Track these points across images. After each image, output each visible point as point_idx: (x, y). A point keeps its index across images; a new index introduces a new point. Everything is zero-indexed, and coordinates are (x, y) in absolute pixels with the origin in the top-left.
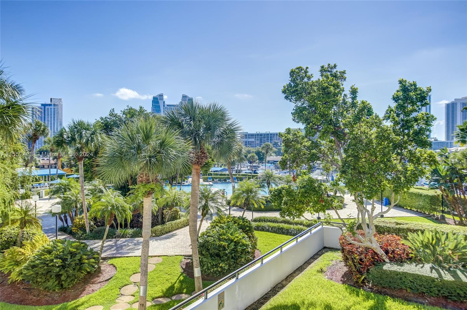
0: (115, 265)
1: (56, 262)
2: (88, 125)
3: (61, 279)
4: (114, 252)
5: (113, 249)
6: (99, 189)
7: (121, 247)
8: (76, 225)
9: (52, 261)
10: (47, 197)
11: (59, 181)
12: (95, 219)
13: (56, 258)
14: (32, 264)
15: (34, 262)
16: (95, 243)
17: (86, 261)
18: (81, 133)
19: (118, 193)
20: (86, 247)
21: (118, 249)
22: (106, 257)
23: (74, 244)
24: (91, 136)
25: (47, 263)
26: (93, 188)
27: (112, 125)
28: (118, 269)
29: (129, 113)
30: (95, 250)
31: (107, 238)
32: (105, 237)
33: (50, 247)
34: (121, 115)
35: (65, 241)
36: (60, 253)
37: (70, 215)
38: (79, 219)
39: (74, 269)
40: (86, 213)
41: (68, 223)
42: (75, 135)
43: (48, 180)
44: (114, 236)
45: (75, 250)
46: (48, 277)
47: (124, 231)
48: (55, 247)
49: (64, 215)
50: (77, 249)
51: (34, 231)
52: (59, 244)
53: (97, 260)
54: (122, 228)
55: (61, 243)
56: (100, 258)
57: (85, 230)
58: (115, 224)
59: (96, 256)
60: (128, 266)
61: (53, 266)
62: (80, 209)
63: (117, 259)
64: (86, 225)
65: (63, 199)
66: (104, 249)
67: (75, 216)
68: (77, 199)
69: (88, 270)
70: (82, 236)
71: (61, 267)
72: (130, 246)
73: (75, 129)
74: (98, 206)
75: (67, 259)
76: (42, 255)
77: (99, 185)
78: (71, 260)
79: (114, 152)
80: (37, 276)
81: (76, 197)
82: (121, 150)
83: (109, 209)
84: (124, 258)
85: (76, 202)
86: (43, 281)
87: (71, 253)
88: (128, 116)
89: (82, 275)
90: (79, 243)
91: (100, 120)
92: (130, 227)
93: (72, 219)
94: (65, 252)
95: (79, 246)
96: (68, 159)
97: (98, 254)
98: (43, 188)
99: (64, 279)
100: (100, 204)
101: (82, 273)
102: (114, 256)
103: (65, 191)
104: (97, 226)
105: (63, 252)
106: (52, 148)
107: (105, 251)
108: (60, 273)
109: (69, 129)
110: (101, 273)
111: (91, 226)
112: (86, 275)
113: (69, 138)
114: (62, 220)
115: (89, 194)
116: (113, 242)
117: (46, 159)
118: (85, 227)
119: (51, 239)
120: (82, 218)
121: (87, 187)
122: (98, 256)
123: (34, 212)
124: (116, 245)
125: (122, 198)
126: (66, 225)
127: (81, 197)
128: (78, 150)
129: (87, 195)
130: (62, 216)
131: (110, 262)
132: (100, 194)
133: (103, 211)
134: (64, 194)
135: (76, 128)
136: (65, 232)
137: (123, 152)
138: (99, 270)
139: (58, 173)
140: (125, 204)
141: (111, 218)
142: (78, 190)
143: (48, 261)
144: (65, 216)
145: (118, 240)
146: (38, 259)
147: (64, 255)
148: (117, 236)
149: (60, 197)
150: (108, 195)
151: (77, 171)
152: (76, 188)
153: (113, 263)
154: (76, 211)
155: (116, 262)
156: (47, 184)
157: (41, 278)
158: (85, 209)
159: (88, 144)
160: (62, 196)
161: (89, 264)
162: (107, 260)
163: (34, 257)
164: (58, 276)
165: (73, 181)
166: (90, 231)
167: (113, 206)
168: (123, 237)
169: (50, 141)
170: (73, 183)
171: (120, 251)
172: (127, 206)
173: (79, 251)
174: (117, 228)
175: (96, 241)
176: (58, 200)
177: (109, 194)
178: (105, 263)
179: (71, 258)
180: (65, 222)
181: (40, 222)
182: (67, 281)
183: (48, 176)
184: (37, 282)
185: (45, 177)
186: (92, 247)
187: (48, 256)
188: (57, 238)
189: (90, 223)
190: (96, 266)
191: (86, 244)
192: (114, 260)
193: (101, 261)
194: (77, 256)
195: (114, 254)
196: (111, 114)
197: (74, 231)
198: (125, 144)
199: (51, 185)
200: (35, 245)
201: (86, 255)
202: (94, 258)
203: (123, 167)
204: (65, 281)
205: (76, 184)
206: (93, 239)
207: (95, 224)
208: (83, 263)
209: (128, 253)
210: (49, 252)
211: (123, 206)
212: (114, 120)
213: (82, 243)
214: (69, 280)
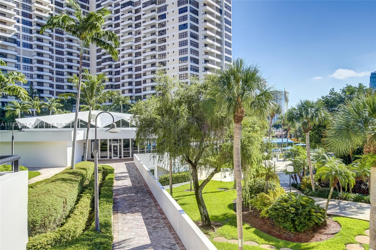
0: (340, 222)
1: (291, 210)
2: (313, 103)
3: (295, 224)
4: (338, 211)
5: (336, 208)
6: (322, 156)
7: (345, 208)
8: (304, 183)
9: (288, 208)
10: (282, 159)
11: (290, 148)
12: (320, 180)
13: (291, 206)
14: (275, 207)
15: (276, 206)
16: (320, 201)
17: (314, 214)
18: (307, 110)
19: (340, 160)
20: (314, 202)
21: (341, 209)
22: (331, 214)
23: (304, 198)
24: (315, 112)
25: (285, 208)
26: (317, 154)
27: (332, 102)
28: (342, 226)
29: (349, 90)
30: (321, 206)
31: (331, 198)
32: (330, 197)
33: (286, 197)
34: (340, 93)
35: (297, 195)
36: (294, 203)
37: (299, 175)
38: (306, 179)
39: (305, 218)
40: (312, 175)
41: (297, 181)
42: (302, 112)
43: (281, 147)
44: (337, 197)
45: (305, 203)
46: (286, 220)
47: (346, 194)
48: (290, 198)
49: (294, 174)
50: (306, 202)
51: (275, 184)
52: (293, 196)
53: (323, 215)
54: (344, 192)
55: (294, 196)
56: (326, 214)
57: (311, 189)
58: (337, 187)
59: (322, 211)
60: (353, 227)
61: (289, 212)
62: (307, 170)
63: (341, 218)
64: (312, 184)
65: (294, 162)
66: (329, 207)
67: (303, 176)
68: (304, 162)
69: (317, 222)
70: (309, 193)
71: (295, 214)
72: (353, 208)
73: (303, 108)
74: (322, 170)
75: (299, 209)
76: (281, 202)
77: (322, 153)
78: (302, 210)
79: (341, 125)
80: (278, 217)
81: (304, 161)
82: (347, 124)
83: (333, 174)
84: (348, 218)
85: (304, 164)
86: (282, 222)
87: (302, 205)
88: (348, 93)
89: (311, 224)
90: (308, 198)
91: (321, 99)
92: (352, 191)
93: (301, 179)
94: (298, 204)
95: (308, 200)
96: (295, 131)
97: (324, 210)
98: (278, 153)
99: (298, 224)
100: (325, 168)
101: (312, 223)
102: (338, 214)
103: (295, 156)
104: (321, 187)
105: (296, 203)
106: (284, 123)
107: (330, 209)
108: (295, 219)
109: (298, 107)
110: (327, 227)
111: (316, 186)
112: (314, 225)
113: (298, 114)
114: (293, 178)
115: (314, 159)
116: (336, 202)
117: (278, 131)
118: (311, 186)
119: (287, 191)
120: (309, 178)
121: (312, 154)
122: (324, 212)
123: (274, 169)
124: (339, 205)
125: (344, 165)
126: (296, 183)
127: (308, 162)
128: (305, 124)
129: (312, 160)
130: (293, 175)
131: (334, 219)
132: (324, 160)
133: (328, 175)
134: (294, 158)
135: (303, 106)
136: (295, 188)
137: (350, 125)
138: (325, 224)
139: (288, 141)
140: (348, 171)
141: (335, 181)
142: (305, 155)
143: (285, 207)
144: (295, 176)
145: (341, 202)
146: (278, 205)
147: (296, 205)
148: (340, 198)
149: (291, 160)
150: (331, 162)
151: (304, 140)
152: (304, 154)
153: (338, 221)
154: (303, 173)
155: (341, 220)
156: (280, 149)
157: (281, 219)
158: (311, 172)
159: (313, 119)
160: (293, 159)
161: (316, 216)
162: (332, 217)
163: (275, 202)
164: (293, 221)
165: (301, 148)
166: (316, 189)
167: (336, 171)
168: (345, 199)
169: (282, 117)
170: (301, 150)
171: (344, 212)
172: (350, 173)
173: (308, 204)
174: (340, 191)
175: (321, 199)
176: (290, 162)
177: (331, 160)
178: (330, 218)
179: (302, 209)
180: (295, 180)
181: (279, 177)
182: (300, 226)
183: (281, 144)
184: (278, 221)
185: (279, 145)
186: (318, 203)
187: (285, 204)
188: (290, 191)
189: (315, 184)
190: (323, 220)
191: (313, 200)
192: (338, 218)
193: (327, 216)
194: (307, 208)
195: (338, 213)
196: (332, 93)
197: (303, 188)
198: (351, 118)
199: (284, 150)
200: (276, 194)
201: (314, 209)
202: (321, 213)
203: (350, 138)
204: (299, 226)
205: (303, 150)
206: (318, 197)
207: (319, 184)
208: (312, 215)
209: (352, 215)
210: (286, 201)
211: (346, 173)
212: (334, 98)
213: (310, 199)
214: (301, 226)
